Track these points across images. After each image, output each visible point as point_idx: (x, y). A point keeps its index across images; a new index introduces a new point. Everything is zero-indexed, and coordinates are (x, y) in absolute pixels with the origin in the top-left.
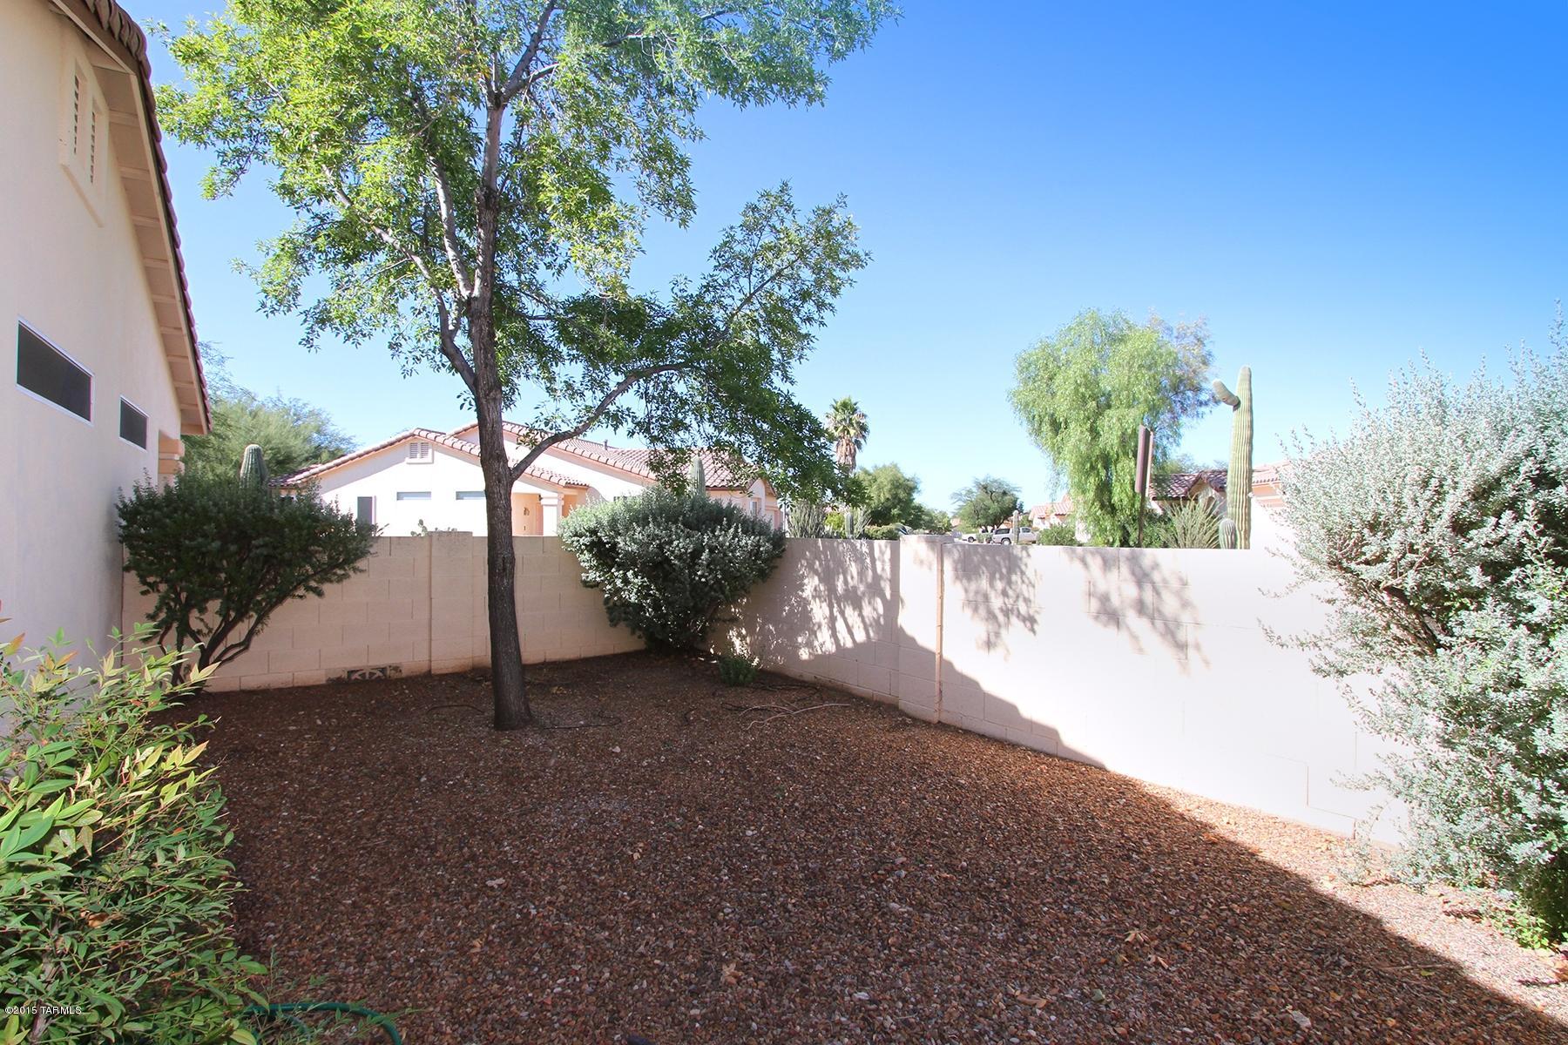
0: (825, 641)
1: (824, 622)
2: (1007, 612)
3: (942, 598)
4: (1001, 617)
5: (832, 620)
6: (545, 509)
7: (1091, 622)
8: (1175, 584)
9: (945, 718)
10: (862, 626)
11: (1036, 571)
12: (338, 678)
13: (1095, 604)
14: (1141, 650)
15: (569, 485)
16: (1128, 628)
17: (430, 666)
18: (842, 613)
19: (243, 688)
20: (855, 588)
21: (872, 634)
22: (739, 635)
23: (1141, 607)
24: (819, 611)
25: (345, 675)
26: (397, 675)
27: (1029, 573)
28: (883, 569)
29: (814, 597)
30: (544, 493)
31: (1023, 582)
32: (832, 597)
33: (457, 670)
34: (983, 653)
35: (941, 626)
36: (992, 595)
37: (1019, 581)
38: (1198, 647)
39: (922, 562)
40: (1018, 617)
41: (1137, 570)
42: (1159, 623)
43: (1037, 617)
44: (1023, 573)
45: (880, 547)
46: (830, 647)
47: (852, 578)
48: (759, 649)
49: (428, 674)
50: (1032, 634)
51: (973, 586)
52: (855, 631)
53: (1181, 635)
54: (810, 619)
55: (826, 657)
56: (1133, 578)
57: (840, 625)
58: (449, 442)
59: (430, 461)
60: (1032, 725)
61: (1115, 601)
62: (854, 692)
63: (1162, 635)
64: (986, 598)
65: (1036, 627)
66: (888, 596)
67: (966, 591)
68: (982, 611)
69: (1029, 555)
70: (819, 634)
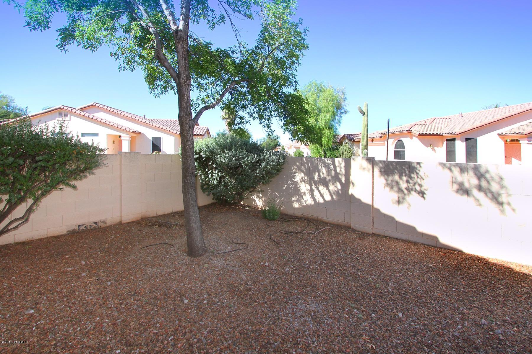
0: (308, 200)
1: (307, 192)
2: (409, 190)
3: (373, 182)
4: (406, 191)
5: (311, 192)
6: (123, 141)
7: (455, 194)
8: (497, 179)
9: (375, 231)
10: (328, 194)
11: (425, 174)
12: (73, 230)
13: (456, 187)
14: (480, 205)
15: (134, 132)
16: (474, 196)
17: (121, 219)
18: (317, 188)
19: (16, 241)
20: (325, 178)
21: (334, 197)
22: (258, 197)
23: (480, 188)
24: (304, 188)
25: (77, 228)
26: (104, 225)
27: (421, 173)
28: (341, 170)
29: (301, 181)
30: (122, 135)
31: (418, 177)
32: (311, 181)
33: (134, 220)
34: (396, 206)
35: (373, 194)
36: (401, 182)
37: (416, 177)
38: (509, 204)
39: (364, 169)
40: (415, 192)
41: (477, 173)
42: (489, 195)
43: (425, 192)
44: (417, 173)
45: (339, 161)
46: (310, 202)
47: (323, 174)
48: (269, 202)
49: (120, 223)
50: (423, 199)
51: (390, 178)
52: (325, 196)
53: (500, 199)
54: (299, 190)
55: (309, 207)
56: (476, 176)
57: (316, 193)
58: (78, 112)
59: (69, 120)
60: (423, 235)
61: (467, 185)
62: (324, 221)
63: (491, 199)
64: (397, 183)
65: (425, 196)
66: (343, 181)
67: (386, 180)
68: (395, 189)
69: (420, 167)
70: (304, 197)
